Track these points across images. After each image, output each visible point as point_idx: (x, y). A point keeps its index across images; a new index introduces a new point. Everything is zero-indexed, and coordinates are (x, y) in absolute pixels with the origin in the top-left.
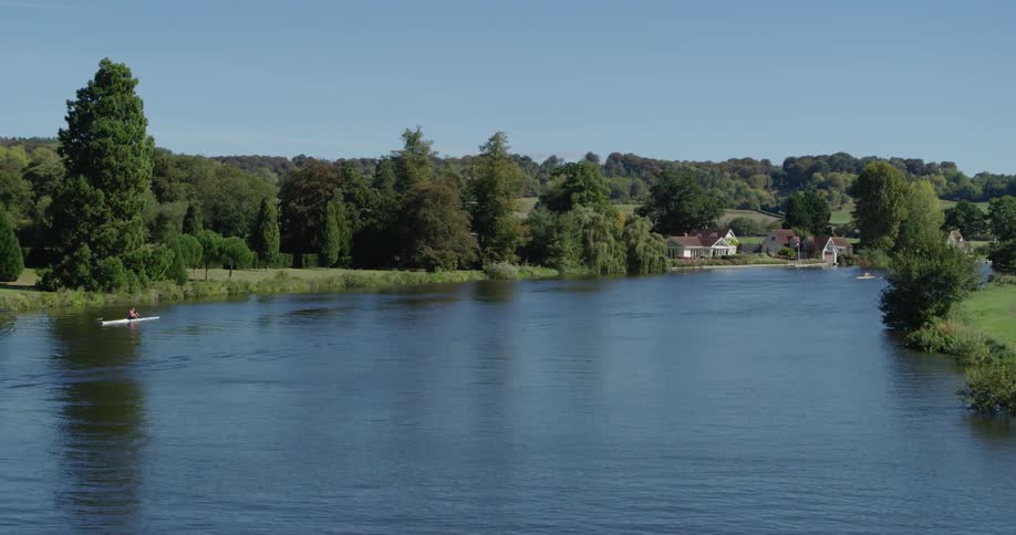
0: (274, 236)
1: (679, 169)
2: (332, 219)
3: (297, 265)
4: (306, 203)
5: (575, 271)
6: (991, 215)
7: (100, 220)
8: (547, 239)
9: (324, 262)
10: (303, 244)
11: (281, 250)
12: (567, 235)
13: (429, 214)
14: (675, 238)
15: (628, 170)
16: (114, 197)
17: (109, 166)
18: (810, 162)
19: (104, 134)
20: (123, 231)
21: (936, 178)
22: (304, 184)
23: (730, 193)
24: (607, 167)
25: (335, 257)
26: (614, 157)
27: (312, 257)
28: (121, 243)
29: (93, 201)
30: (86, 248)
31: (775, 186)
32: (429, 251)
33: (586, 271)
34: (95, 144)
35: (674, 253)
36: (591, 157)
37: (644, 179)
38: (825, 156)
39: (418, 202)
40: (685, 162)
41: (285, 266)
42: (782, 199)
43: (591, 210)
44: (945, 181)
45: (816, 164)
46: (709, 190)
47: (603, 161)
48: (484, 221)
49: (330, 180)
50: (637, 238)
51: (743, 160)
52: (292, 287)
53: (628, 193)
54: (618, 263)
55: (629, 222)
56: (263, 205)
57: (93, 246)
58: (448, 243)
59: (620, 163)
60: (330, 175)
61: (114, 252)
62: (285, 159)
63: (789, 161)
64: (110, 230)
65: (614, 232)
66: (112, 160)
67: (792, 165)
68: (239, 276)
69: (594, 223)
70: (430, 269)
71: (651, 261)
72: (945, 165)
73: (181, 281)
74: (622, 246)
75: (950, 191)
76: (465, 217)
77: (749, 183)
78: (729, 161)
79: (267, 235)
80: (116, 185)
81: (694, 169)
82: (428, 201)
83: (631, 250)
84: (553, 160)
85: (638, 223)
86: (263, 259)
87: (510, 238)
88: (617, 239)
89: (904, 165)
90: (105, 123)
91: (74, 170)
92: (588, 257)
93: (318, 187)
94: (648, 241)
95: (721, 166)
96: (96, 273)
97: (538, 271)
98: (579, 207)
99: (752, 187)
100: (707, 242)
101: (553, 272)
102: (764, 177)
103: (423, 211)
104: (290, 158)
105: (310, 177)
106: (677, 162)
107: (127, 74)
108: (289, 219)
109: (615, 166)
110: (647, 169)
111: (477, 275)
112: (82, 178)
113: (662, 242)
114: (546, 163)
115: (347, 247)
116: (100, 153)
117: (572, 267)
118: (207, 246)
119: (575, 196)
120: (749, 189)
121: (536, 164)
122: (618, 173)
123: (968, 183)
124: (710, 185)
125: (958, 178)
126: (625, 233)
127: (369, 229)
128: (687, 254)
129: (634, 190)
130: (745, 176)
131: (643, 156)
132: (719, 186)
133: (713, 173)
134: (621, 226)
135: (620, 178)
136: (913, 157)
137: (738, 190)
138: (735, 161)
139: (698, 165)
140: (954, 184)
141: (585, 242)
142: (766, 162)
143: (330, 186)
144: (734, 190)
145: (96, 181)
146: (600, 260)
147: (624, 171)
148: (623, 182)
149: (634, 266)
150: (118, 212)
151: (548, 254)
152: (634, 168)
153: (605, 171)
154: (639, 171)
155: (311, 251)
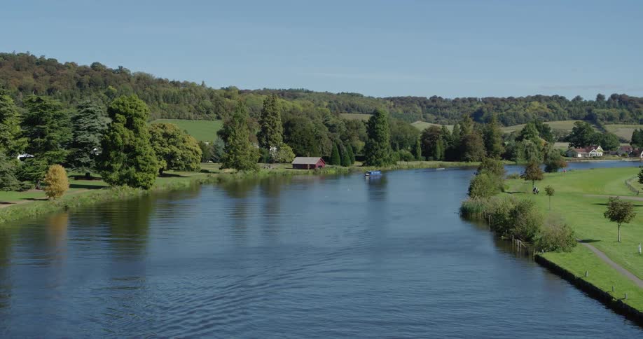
0: (419, 151)
2: (438, 146)
3: (427, 160)
4: (430, 139)
7: (377, 149)
8: (512, 151)
9: (435, 159)
10: (429, 153)
11: (422, 155)
12: (519, 150)
13: (470, 144)
14: (575, 150)
15: (620, 104)
16: (380, 144)
17: (379, 136)
19: (378, 128)
22: (429, 133)
24: (608, 102)
25: (439, 158)
26: (614, 97)
28: (382, 155)
29: (375, 145)
30: (374, 157)
32: (469, 156)
34: (376, 131)
35: (573, 155)
36: (600, 97)
37: (629, 110)
41: (423, 160)
43: (529, 141)
47: (606, 99)
48: (489, 146)
49: (438, 132)
52: (425, 166)
55: (546, 145)
56: (416, 142)
58: (476, 153)
59: (616, 100)
60: (438, 130)
61: (381, 157)
62: (426, 98)
64: (380, 152)
68: (410, 163)
69: (530, 146)
70: (467, 161)
73: (396, 164)
74: (542, 154)
76: (482, 144)
79: (418, 151)
80: (381, 141)
82: (469, 139)
83: (546, 155)
84: (578, 98)
86: (416, 158)
87: (498, 151)
88: (540, 151)
90: (378, 126)
91: (370, 137)
92: (527, 157)
96: (377, 162)
97: (508, 162)
98: (525, 140)
100: (588, 151)
101: (514, 163)
103: (468, 143)
104: (428, 98)
105: (431, 131)
108: (424, 146)
109: (613, 101)
110: (632, 103)
112: (373, 139)
114: (574, 100)
115: (443, 154)
116: (377, 133)
117: (521, 161)
118: (401, 155)
119: (525, 136)
121: (567, 101)
122: (614, 107)
126: (544, 149)
127: (451, 148)
129: (622, 116)
131: (630, 96)
134: (542, 147)
135: (615, 109)
141: (526, 152)
145: (376, 140)
147: (618, 105)
148: (616, 112)
150: (381, 148)
151: (512, 156)
152: (624, 103)
153: (606, 105)
154: (627, 105)
155: (431, 156)
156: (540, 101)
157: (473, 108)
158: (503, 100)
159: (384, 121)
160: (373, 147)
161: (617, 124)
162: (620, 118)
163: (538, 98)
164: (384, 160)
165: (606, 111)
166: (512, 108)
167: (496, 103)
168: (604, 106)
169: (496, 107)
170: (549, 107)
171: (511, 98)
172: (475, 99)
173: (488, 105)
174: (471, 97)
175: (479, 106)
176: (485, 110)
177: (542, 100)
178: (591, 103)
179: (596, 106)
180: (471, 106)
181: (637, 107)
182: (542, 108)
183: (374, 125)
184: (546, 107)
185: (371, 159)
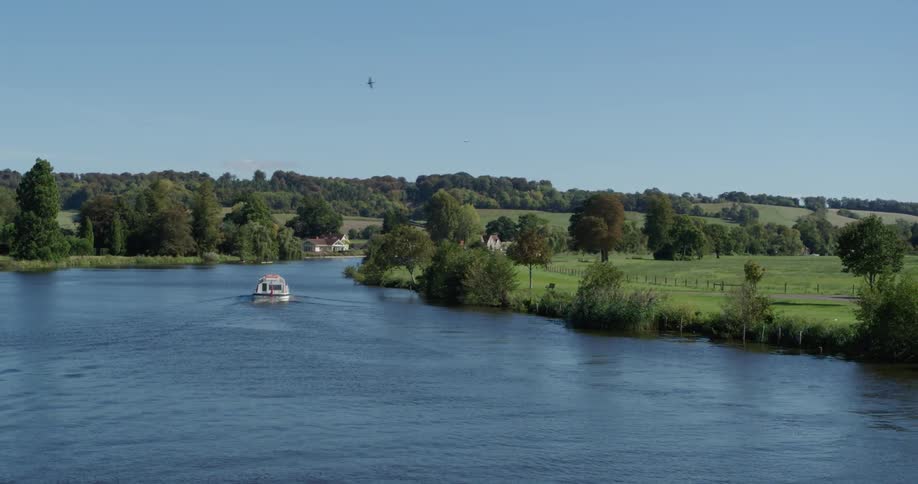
0: (91, 239)
1: (331, 184)
3: (100, 254)
5: (249, 258)
6: (520, 226)
7: (38, 231)
8: (234, 240)
9: (113, 252)
11: (95, 246)
12: (244, 238)
14: (309, 240)
15: (289, 185)
16: (45, 220)
17: (43, 206)
18: (437, 180)
19: (40, 192)
20: (50, 235)
21: (535, 193)
22: (96, 209)
23: (372, 205)
24: (272, 182)
25: (118, 250)
26: (278, 175)
27: (105, 250)
28: (49, 241)
29: (37, 223)
30: (34, 243)
31: (409, 199)
32: (172, 247)
33: (256, 258)
34: (36, 197)
35: (309, 249)
36: (259, 175)
37: (302, 193)
38: (449, 175)
39: (163, 219)
40: (337, 178)
41: (92, 254)
42: (413, 209)
43: (258, 223)
44: (541, 196)
45: (442, 181)
46: (355, 202)
47: (269, 177)
48: (199, 231)
49: (112, 207)
50: (285, 239)
51: (384, 178)
53: (289, 204)
54: (275, 253)
55: (281, 230)
57: (36, 242)
58: (181, 242)
59: (283, 179)
60: (111, 204)
61: (45, 245)
63: (421, 179)
64: (43, 235)
65: (272, 236)
66: (45, 204)
67: (422, 182)
69: (260, 231)
70: (174, 255)
71: (293, 253)
72: (543, 183)
74: (277, 245)
75: (545, 203)
76: (189, 228)
77: (387, 197)
78: (373, 178)
80: (46, 215)
81: (343, 184)
82: (169, 219)
83: (282, 247)
84: (227, 176)
85: (286, 231)
87: (213, 240)
88: (273, 240)
89: (509, 182)
91: (25, 208)
92: (257, 250)
93: (105, 211)
94: (291, 241)
95: (366, 182)
96: (39, 254)
97: (229, 258)
98: (251, 222)
99: (391, 200)
100: (330, 242)
101: (237, 259)
102: (398, 191)
103: (166, 225)
105: (99, 205)
106: (330, 178)
107: (49, 164)
109: (278, 182)
110: (305, 184)
111: (198, 259)
112: (32, 212)
113: (299, 241)
114: (221, 179)
115: (125, 244)
116: (39, 201)
117: (247, 255)
119: (249, 216)
120: (388, 202)
121: (213, 180)
122: (282, 188)
123: (559, 198)
124: (356, 198)
125: (551, 193)
126: (278, 237)
127: (136, 234)
128: (317, 249)
129: (294, 201)
130: (384, 190)
131: (301, 173)
132: (364, 200)
133: (359, 188)
134: (276, 234)
135: (283, 192)
136: (519, 176)
137: (379, 203)
138: (377, 178)
139: (347, 181)
140: (548, 198)
141: (255, 241)
142: (402, 180)
143: (112, 210)
144: (375, 203)
145: (38, 213)
146: (263, 253)
147: (286, 186)
148: (285, 196)
149: (283, 256)
150: (47, 227)
151: (234, 248)
152: (294, 184)
153: (270, 186)
154: (298, 187)
155: (105, 246)
156: (171, 179)
157: (69, 189)
158: (114, 176)
159: (50, 180)
160: (30, 226)
161: (288, 213)
162: (292, 205)
163: (169, 175)
164: (52, 249)
165: (271, 194)
166: (132, 188)
167: (104, 181)
168: (266, 187)
169: (105, 187)
170: (188, 187)
171: (126, 175)
172: (71, 175)
173: (95, 184)
174: (63, 172)
175: (79, 186)
176: (90, 191)
177: (177, 179)
178: (246, 183)
179: (255, 186)
180: (66, 185)
181: (313, 189)
182: (179, 189)
183: (33, 185)
184: (183, 188)
185: (28, 248)
